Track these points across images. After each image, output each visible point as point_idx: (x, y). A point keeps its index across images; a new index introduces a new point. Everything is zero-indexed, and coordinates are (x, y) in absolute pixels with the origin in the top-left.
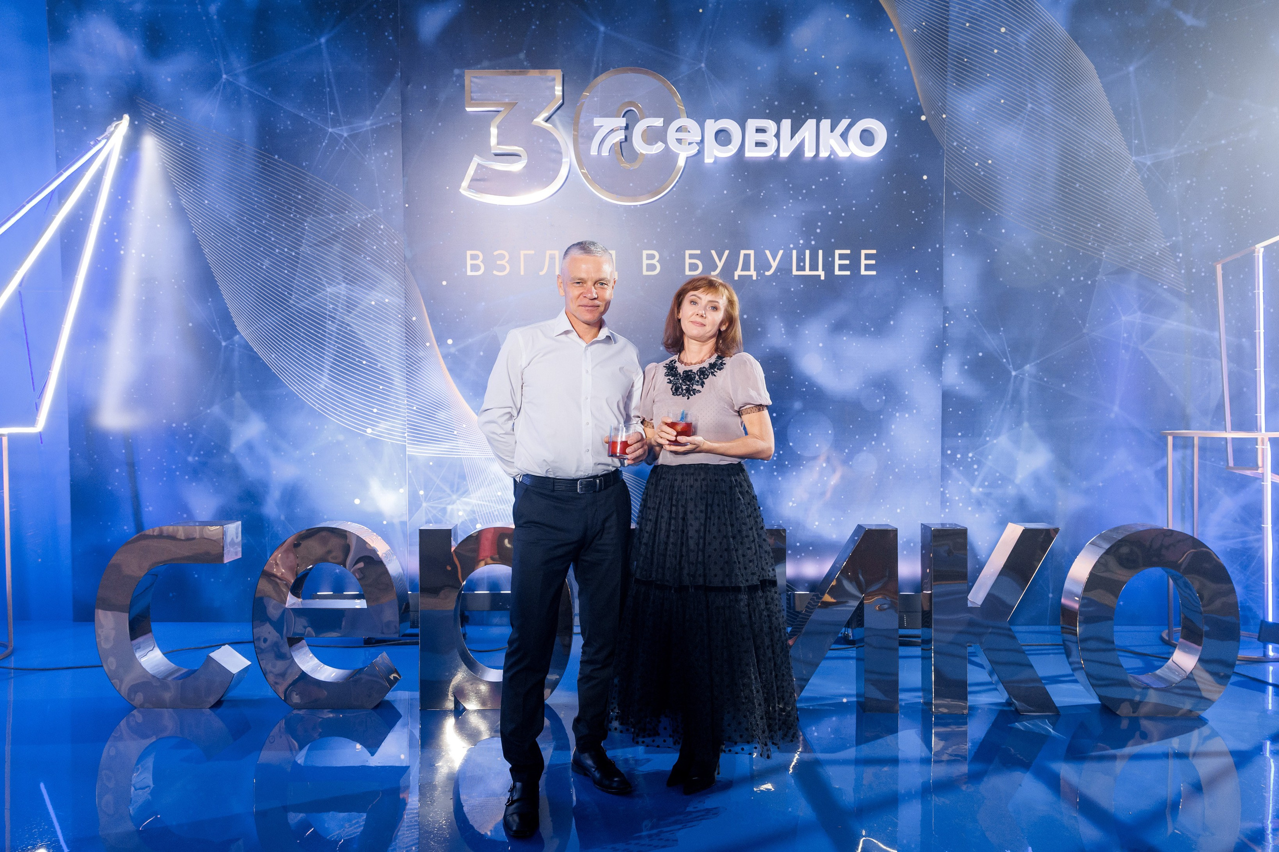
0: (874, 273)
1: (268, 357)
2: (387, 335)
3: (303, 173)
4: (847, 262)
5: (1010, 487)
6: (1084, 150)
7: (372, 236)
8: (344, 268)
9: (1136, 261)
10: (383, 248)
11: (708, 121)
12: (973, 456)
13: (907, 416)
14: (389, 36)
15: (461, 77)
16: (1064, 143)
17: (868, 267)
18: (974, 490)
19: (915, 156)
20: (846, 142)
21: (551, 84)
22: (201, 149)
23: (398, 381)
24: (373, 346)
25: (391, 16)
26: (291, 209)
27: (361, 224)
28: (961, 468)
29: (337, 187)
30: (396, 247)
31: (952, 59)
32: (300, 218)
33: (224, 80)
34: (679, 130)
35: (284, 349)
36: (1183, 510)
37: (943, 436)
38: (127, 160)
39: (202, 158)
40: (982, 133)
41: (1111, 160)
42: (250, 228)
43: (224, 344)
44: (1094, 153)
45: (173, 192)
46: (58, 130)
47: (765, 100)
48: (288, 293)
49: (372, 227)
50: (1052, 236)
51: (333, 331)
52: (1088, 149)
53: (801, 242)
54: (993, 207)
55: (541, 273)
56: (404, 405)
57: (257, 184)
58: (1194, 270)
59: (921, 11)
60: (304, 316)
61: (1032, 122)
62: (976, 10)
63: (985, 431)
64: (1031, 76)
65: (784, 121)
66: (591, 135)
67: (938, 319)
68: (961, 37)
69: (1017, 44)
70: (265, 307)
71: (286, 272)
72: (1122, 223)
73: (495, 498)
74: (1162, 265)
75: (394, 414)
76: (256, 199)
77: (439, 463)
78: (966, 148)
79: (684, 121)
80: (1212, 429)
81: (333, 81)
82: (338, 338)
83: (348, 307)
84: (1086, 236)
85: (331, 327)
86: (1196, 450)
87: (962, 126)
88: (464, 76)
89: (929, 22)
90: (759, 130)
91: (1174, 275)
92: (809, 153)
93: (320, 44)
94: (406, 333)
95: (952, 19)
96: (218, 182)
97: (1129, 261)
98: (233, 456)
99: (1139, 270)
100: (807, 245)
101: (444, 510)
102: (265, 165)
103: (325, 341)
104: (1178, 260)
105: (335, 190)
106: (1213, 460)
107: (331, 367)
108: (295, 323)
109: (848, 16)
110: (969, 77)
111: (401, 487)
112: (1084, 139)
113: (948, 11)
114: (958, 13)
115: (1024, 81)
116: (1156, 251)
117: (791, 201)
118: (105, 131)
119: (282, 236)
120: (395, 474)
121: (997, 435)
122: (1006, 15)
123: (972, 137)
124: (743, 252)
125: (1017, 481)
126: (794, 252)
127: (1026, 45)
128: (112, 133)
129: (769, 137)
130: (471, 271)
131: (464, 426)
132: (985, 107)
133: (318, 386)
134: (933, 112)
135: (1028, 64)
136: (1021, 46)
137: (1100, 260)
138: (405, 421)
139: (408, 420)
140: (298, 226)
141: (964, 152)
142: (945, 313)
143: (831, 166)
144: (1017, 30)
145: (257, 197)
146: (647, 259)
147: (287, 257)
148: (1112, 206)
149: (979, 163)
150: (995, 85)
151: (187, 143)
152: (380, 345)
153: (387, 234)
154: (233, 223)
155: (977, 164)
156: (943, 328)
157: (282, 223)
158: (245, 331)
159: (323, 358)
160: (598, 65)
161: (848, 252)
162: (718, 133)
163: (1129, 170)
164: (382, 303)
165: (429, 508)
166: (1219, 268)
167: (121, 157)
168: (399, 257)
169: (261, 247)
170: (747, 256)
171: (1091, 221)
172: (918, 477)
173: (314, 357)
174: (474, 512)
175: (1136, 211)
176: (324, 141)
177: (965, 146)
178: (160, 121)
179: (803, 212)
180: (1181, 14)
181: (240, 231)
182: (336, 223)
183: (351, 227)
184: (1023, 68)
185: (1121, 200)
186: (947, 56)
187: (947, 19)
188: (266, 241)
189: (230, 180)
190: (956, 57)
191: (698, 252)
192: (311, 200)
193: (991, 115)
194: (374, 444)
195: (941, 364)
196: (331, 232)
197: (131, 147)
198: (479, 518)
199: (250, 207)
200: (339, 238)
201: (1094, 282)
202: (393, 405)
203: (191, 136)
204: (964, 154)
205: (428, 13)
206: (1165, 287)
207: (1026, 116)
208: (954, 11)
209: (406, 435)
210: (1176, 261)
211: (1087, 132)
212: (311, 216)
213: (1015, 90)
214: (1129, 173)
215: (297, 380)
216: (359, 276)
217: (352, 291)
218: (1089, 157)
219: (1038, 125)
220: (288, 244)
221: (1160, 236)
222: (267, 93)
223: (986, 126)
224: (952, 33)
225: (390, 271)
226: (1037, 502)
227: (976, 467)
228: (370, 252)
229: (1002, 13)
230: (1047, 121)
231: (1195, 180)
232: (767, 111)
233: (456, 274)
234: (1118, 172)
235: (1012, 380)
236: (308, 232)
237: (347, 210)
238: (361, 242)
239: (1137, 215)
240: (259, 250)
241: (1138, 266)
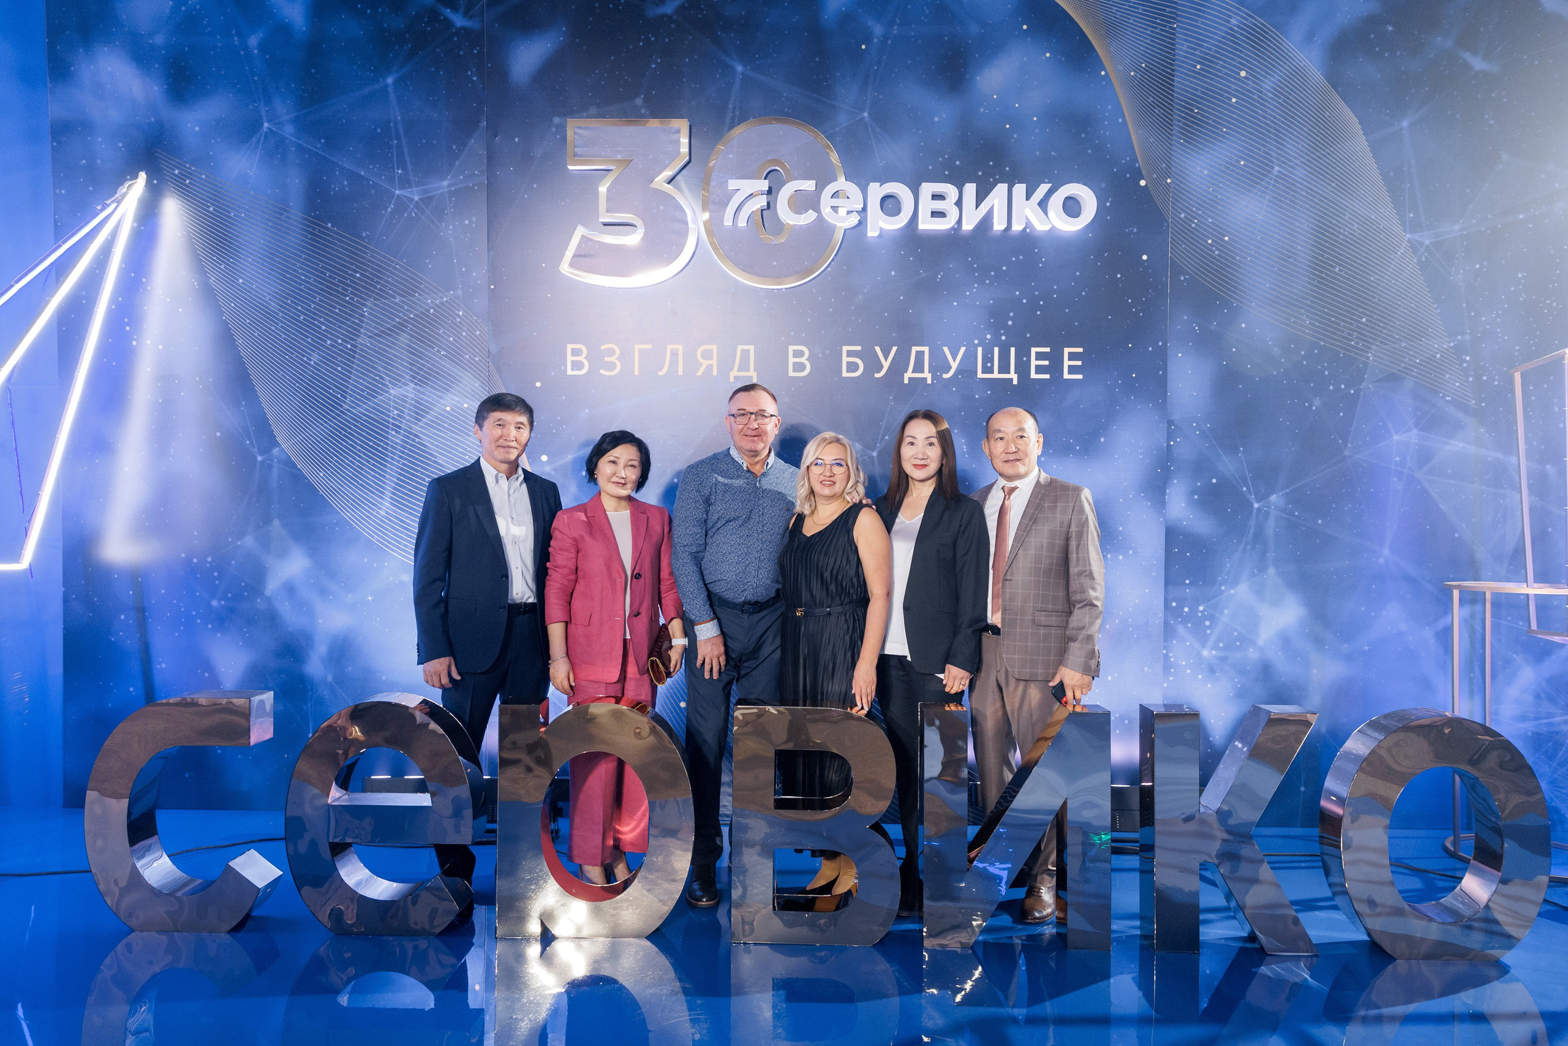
0: (1080, 377)
1: (316, 476)
2: (465, 450)
3: (365, 247)
4: (1046, 363)
5: (1251, 650)
6: (1344, 225)
7: (448, 324)
8: (412, 365)
9: (1410, 365)
10: (462, 340)
11: (871, 184)
12: (1205, 610)
13: (1121, 557)
14: (472, 75)
15: (562, 128)
16: (1320, 216)
17: (1072, 370)
18: (1205, 653)
19: (1132, 230)
20: (1046, 214)
21: (675, 136)
22: (235, 215)
24: (448, 463)
25: (475, 52)
26: (347, 290)
27: (435, 310)
28: (1189, 625)
29: (404, 263)
30: (477, 338)
31: (1179, 110)
32: (357, 302)
33: (265, 130)
34: (835, 195)
35: (334, 465)
36: (1471, 681)
37: (1167, 584)
38: (142, 228)
39: (237, 226)
40: (1217, 203)
41: (1380, 238)
42: (295, 314)
43: (259, 458)
44: (1358, 228)
45: (200, 269)
47: (944, 158)
48: (342, 395)
49: (447, 313)
50: (1303, 332)
51: (397, 444)
52: (1350, 223)
53: (989, 336)
54: (1229, 295)
55: (661, 373)
57: (305, 259)
58: (1485, 378)
59: (1139, 49)
60: (362, 424)
61: (1279, 189)
62: (1210, 49)
63: (1220, 578)
64: (1279, 132)
65: (967, 185)
66: (725, 200)
67: (1161, 436)
68: (1191, 82)
69: (1261, 92)
70: (312, 413)
71: (339, 369)
72: (1393, 317)
74: (1444, 370)
76: (303, 278)
78: (1196, 221)
79: (842, 183)
80: (1508, 580)
81: (401, 131)
82: (403, 452)
83: (416, 413)
84: (1348, 334)
85: (395, 438)
86: (1488, 606)
87: (1192, 194)
88: (566, 127)
89: (1149, 63)
90: (937, 197)
91: (1460, 383)
92: (999, 225)
93: (387, 86)
95: (1179, 60)
96: (256, 256)
97: (1403, 365)
98: (269, 600)
99: (1414, 376)
100: (996, 342)
102: (315, 235)
103: (387, 455)
104: (1465, 365)
105: (401, 266)
106: (1509, 618)
107: (394, 488)
108: (349, 433)
109: (1048, 55)
110: (1201, 132)
112: (1346, 211)
113: (1174, 50)
114: (1187, 52)
115: (1270, 137)
116: (1436, 353)
117: (976, 285)
118: (116, 193)
119: (335, 324)
121: (1235, 583)
122: (1247, 55)
123: (1203, 207)
124: (914, 349)
125: (1261, 642)
126: (980, 349)
127: (1273, 93)
128: (124, 196)
129: (948, 205)
130: (572, 370)
132: (1220, 170)
133: (378, 513)
134: (1155, 176)
135: (1274, 117)
136: (1266, 95)
137: (1366, 365)
140: (355, 312)
141: (1193, 225)
142: (1169, 427)
143: (1027, 241)
144: (1261, 75)
145: (305, 276)
146: (794, 356)
147: (341, 350)
148: (1381, 296)
149: (1213, 241)
150: (1233, 142)
151: (218, 206)
153: (467, 323)
154: (273, 307)
155: (1210, 241)
156: (1167, 446)
157: (335, 308)
158: (286, 444)
159: (384, 477)
160: (734, 112)
161: (1048, 350)
162: (885, 199)
163: (1402, 251)
164: (459, 408)
166: (1518, 377)
167: (135, 225)
168: (482, 352)
169: (308, 337)
170: (920, 355)
171: (1354, 314)
172: (1135, 636)
173: (373, 476)
175: (1412, 303)
176: (389, 207)
177: (1195, 218)
178: (185, 181)
179: (991, 299)
180: (1467, 56)
181: (282, 317)
182: (403, 308)
183: (422, 313)
184: (1269, 122)
185: (1393, 288)
186: (1172, 106)
187: (1174, 60)
188: (315, 330)
189: (272, 254)
190: (1184, 107)
191: (859, 348)
192: (372, 280)
193: (1228, 180)
195: (1164, 493)
196: (397, 320)
197: (148, 213)
199: (295, 287)
200: (406, 327)
201: (1358, 391)
203: (223, 199)
204: (1194, 228)
205: (522, 48)
206: (1447, 398)
207: (1272, 182)
208: (1181, 50)
210: (1462, 366)
211: (1350, 204)
212: (372, 299)
213: (1259, 149)
214: (1402, 254)
215: (352, 504)
216: (430, 375)
217: (422, 393)
218: (1351, 234)
219: (1288, 193)
220: (343, 334)
221: (1441, 334)
222: (319, 146)
223: (1222, 194)
224: (1179, 77)
225: (471, 368)
226: (1285, 669)
227: (1207, 623)
228: (445, 344)
229: (1241, 52)
230: (1299, 188)
231: (1485, 263)
232: (947, 173)
233: (553, 374)
234: (1388, 252)
235: (1255, 511)
236: (368, 319)
237: (417, 292)
238: (435, 333)
239: (1412, 308)
240: (305, 341)
241: (1413, 371)
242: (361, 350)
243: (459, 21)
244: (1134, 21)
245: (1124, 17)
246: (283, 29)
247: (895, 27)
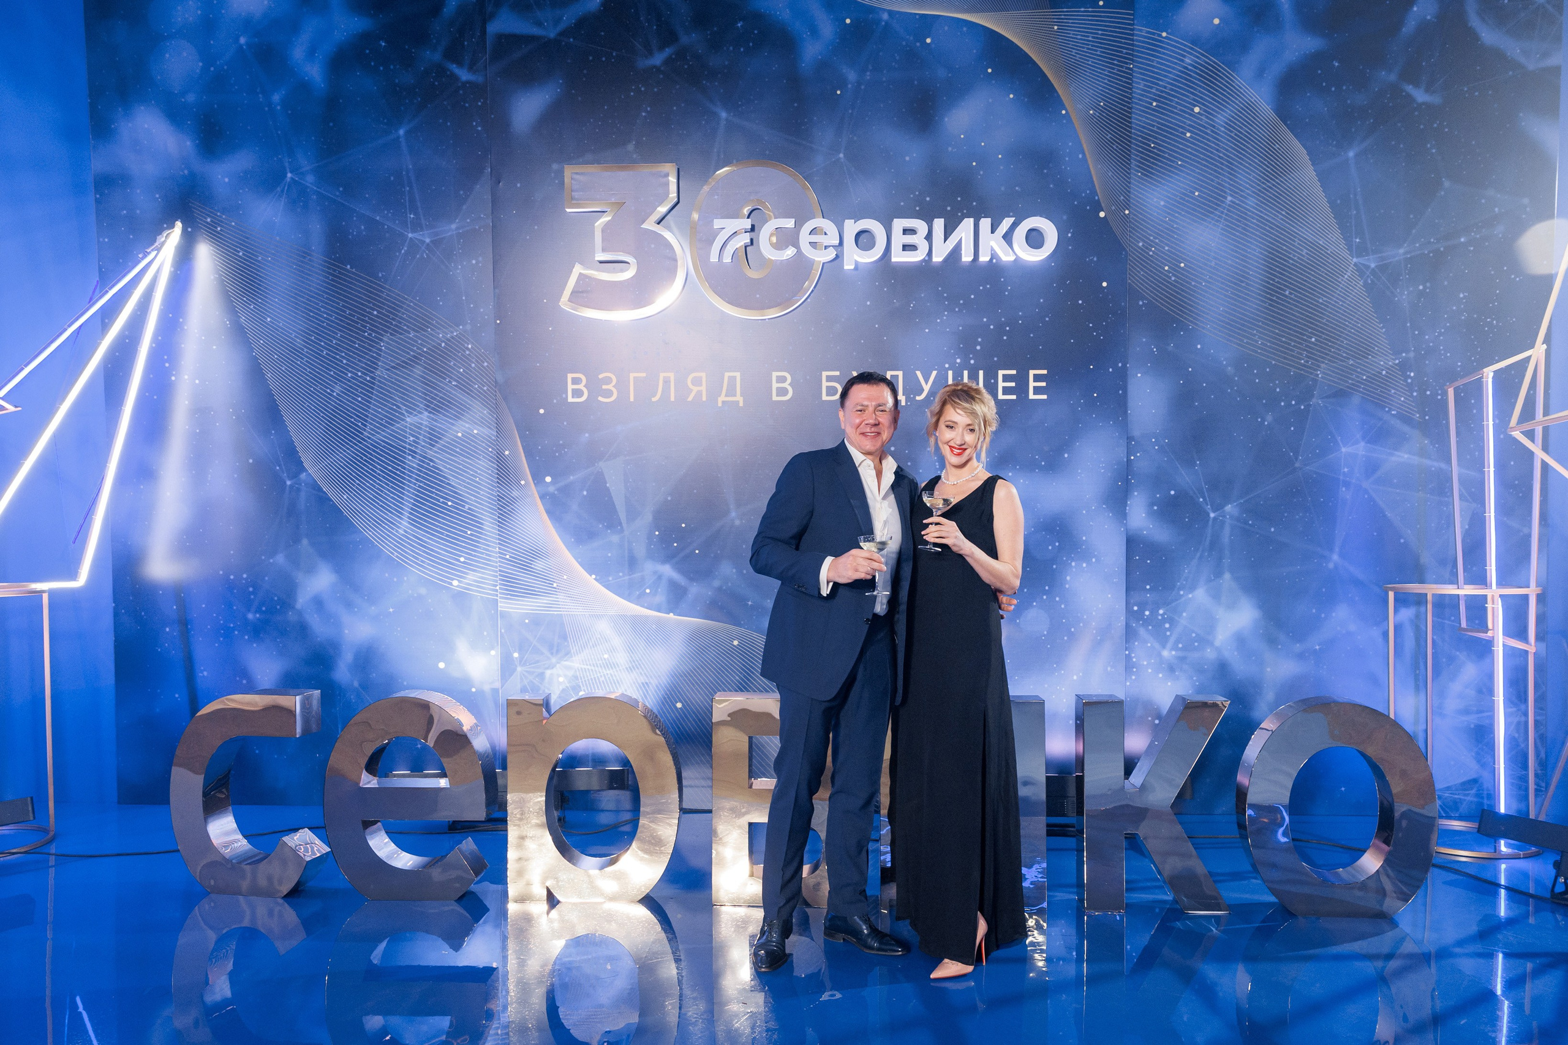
0: (1045, 397)
1: (340, 498)
2: (476, 472)
3: (381, 287)
4: (1013, 384)
5: (1209, 650)
6: (1294, 250)
7: (458, 356)
8: (426, 395)
9: (1358, 382)
10: (471, 371)
11: (846, 221)
12: (1164, 614)
13: (1084, 565)
14: (477, 126)
15: (560, 174)
16: (1270, 242)
17: (1037, 391)
18: (1165, 653)
19: (1092, 260)
20: (1011, 245)
21: (664, 180)
22: (262, 259)
23: (489, 525)
24: (460, 484)
25: (480, 104)
26: (365, 327)
27: (446, 344)
28: (1150, 628)
29: (418, 300)
30: (485, 369)
31: (1137, 145)
32: (375, 337)
33: (288, 180)
34: (813, 232)
35: (357, 488)
36: (1416, 679)
37: (1128, 589)
38: (179, 273)
39: (264, 269)
40: (1174, 232)
41: (1328, 262)
42: (318, 349)
43: (288, 483)
44: (1307, 254)
45: (230, 307)
46: (101, 240)
47: (915, 195)
48: (362, 424)
49: (457, 346)
50: (1256, 352)
51: (413, 468)
52: (1299, 249)
53: (958, 361)
54: (1186, 319)
55: (654, 399)
56: (496, 553)
57: (327, 298)
58: (1428, 393)
59: (1098, 89)
60: (381, 450)
61: (1231, 217)
62: (1165, 87)
63: (1178, 583)
64: (1231, 164)
65: (936, 220)
66: (711, 238)
67: (1121, 452)
68: (1147, 118)
69: (1214, 127)
70: (336, 440)
71: (360, 399)
72: (1340, 336)
73: (601, 662)
74: (1390, 386)
75: (484, 563)
76: (325, 316)
77: (536, 621)
78: (1154, 249)
79: (819, 222)
80: (1444, 582)
81: (413, 179)
82: (419, 476)
83: (431, 439)
84: (1298, 353)
85: (412, 462)
86: (1430, 606)
87: (1148, 223)
88: (564, 172)
89: (1107, 102)
90: (906, 231)
91: (1405, 398)
92: (967, 257)
93: (398, 137)
94: (497, 469)
95: (1135, 98)
96: (283, 297)
97: (1351, 381)
98: (300, 613)
99: (1361, 392)
100: (965, 365)
101: (542, 676)
102: (336, 276)
103: (404, 479)
104: (1409, 381)
105: (415, 304)
106: (1453, 618)
107: (412, 509)
108: (370, 458)
109: (1011, 96)
110: (1156, 165)
111: (493, 648)
112: (1295, 237)
113: (1131, 89)
114: (1143, 90)
115: (1222, 169)
116: (1383, 370)
117: (946, 313)
118: (155, 241)
119: (355, 358)
120: (485, 633)
121: (1192, 588)
122: (1200, 92)
123: (1161, 236)
125: (1217, 643)
126: (950, 373)
127: (1225, 127)
128: (163, 244)
129: (919, 239)
130: (573, 397)
131: (565, 577)
132: (1176, 201)
133: (397, 531)
134: (1113, 208)
135: (1227, 150)
136: (1218, 129)
137: (1315, 381)
138: (496, 572)
139: (500, 571)
140: (374, 346)
141: (1151, 253)
142: (1129, 443)
143: (995, 269)
144: (1213, 110)
145: (327, 314)
146: (778, 382)
147: (361, 382)
148: (1329, 316)
149: (1170, 267)
150: (1188, 174)
151: (247, 252)
152: (468, 483)
153: (476, 356)
154: (299, 343)
155: (1166, 268)
156: (1128, 460)
157: (355, 343)
158: (312, 469)
159: (403, 499)
160: (718, 155)
161: (1014, 372)
162: (859, 235)
163: (1349, 274)
164: (469, 434)
165: (525, 673)
166: (1452, 391)
167: (172, 269)
168: (490, 382)
171: (1304, 335)
172: (1099, 638)
173: (392, 498)
174: (576, 678)
175: (1358, 323)
176: (402, 249)
177: (1153, 246)
178: (216, 228)
179: (959, 326)
180: (1410, 89)
181: (307, 352)
182: (417, 342)
183: (434, 346)
184: (1221, 155)
185: (1340, 309)
186: (1129, 142)
187: (1130, 99)
188: (337, 364)
189: (296, 294)
190: (1140, 142)
191: (837, 373)
193: (1183, 210)
194: (461, 598)
195: (1125, 505)
196: (412, 353)
197: (185, 256)
198: (583, 684)
199: (318, 324)
200: (421, 360)
201: (1308, 406)
202: (482, 553)
203: (250, 243)
204: (1151, 256)
205: (522, 100)
206: (1393, 412)
207: (1225, 211)
208: (1138, 88)
209: (498, 588)
210: (1406, 382)
211: (1298, 229)
212: (389, 335)
213: (1212, 180)
214: (1349, 276)
215: (373, 524)
216: (443, 404)
217: (436, 421)
218: (1302, 260)
219: (1240, 221)
220: (362, 368)
221: (1387, 352)
222: (338, 193)
223: (1177, 224)
224: (1136, 114)
225: (479, 397)
226: (1241, 668)
227: (1167, 626)
228: (457, 376)
229: (1195, 89)
230: (1250, 216)
231: (1428, 285)
232: (918, 208)
233: (555, 401)
234: (1336, 276)
235: (1210, 522)
236: (385, 353)
237: (429, 327)
238: (446, 364)
239: (1358, 327)
240: (328, 374)
241: (1360, 387)
242: (379, 381)
243: (464, 75)
244: (1092, 62)
245: (1083, 59)
246: (304, 87)
247: (868, 73)
